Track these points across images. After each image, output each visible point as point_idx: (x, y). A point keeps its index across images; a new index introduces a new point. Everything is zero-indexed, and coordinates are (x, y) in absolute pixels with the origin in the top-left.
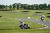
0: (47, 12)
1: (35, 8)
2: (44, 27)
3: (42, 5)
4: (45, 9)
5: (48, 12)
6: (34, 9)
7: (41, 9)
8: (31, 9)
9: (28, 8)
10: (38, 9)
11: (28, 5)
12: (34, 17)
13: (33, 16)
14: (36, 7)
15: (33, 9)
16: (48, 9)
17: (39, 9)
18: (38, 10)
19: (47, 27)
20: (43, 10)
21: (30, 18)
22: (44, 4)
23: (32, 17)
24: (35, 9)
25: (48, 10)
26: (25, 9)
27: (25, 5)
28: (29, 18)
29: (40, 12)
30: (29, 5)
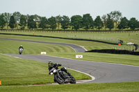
0: (92, 38)
1: (60, 26)
2: (85, 79)
3: (79, 17)
4: (88, 28)
5: (95, 38)
6: (58, 30)
7: (76, 29)
8: (47, 28)
9: (40, 26)
10: (68, 29)
11: (40, 17)
12: (58, 50)
13: (54, 48)
14: (62, 22)
15: (53, 28)
16: (95, 29)
17: (70, 28)
18: (69, 31)
19: (93, 78)
20: (81, 31)
21: (45, 53)
22: (84, 16)
23: (51, 51)
24: (60, 29)
25: (96, 31)
26: (33, 28)
28: (42, 53)
29: (74, 37)
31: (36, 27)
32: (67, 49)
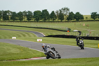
0: (48, 27)
1: (26, 18)
3: (39, 12)
4: (45, 19)
5: (51, 27)
6: (24, 21)
7: (37, 20)
8: (17, 20)
9: (11, 18)
10: (32, 20)
11: (11, 12)
12: (24, 35)
13: (22, 34)
14: (27, 16)
15: (21, 20)
16: (51, 20)
17: (33, 20)
18: (32, 22)
20: (41, 22)
21: (15, 38)
22: (43, 11)
23: (20, 36)
24: (26, 20)
25: (52, 22)
26: (6, 20)
27: (6, 12)
28: (13, 38)
29: (36, 26)
30: (14, 13)
31: (8, 19)
32: (31, 35)
